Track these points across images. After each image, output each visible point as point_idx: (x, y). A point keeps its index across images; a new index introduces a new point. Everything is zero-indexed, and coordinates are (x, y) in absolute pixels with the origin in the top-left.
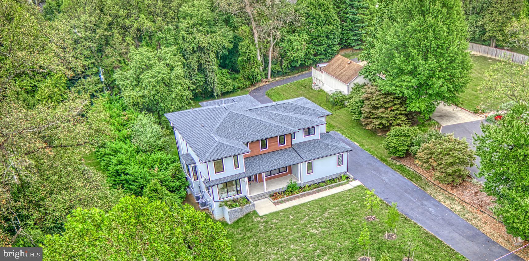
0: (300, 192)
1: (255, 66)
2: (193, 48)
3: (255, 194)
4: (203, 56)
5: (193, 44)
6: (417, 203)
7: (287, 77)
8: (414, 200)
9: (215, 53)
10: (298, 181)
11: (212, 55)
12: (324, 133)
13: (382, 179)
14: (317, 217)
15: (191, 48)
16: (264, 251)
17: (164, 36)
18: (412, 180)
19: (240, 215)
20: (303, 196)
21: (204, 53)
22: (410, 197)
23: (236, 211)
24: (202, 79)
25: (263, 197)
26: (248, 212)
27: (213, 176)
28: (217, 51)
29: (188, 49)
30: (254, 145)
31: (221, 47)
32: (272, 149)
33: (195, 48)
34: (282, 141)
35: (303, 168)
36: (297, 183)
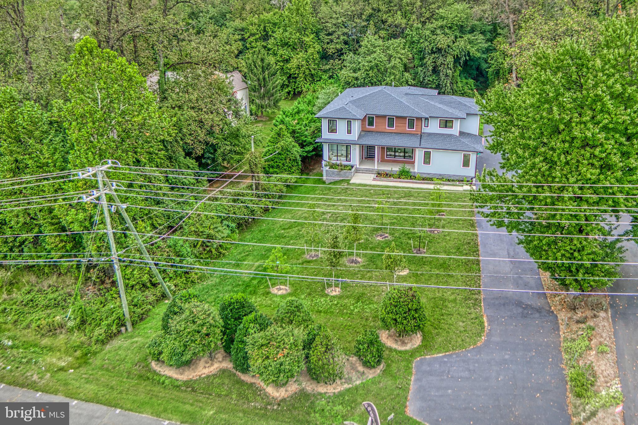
0: (408, 179)
4: (441, 58)
5: (432, 44)
9: (454, 57)
10: (414, 169)
11: (450, 59)
12: (475, 135)
15: (431, 48)
17: (411, 33)
19: (337, 178)
21: (443, 55)
24: (435, 81)
25: (369, 172)
27: (326, 135)
28: (457, 55)
29: (427, 48)
30: (380, 120)
31: (464, 53)
32: (399, 130)
33: (434, 49)
34: (411, 125)
35: (419, 155)
36: (412, 170)
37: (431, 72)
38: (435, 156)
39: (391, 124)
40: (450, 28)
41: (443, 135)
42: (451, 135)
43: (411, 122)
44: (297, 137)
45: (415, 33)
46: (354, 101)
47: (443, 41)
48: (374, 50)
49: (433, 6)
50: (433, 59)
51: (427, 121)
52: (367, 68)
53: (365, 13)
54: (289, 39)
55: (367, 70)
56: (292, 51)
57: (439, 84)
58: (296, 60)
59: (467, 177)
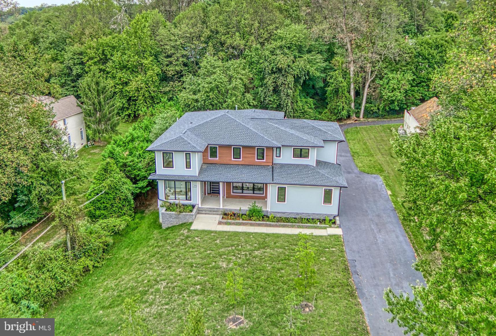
0: (259, 220)
1: (344, 100)
3: (207, 206)
4: (281, 78)
5: (272, 65)
6: (392, 280)
8: (392, 275)
9: (294, 77)
10: (266, 208)
11: (290, 79)
12: (333, 164)
15: (271, 68)
17: (250, 54)
19: (175, 222)
20: (259, 225)
21: (283, 75)
23: (171, 216)
24: (276, 101)
25: (214, 213)
26: (184, 221)
27: (161, 170)
28: (297, 75)
29: (267, 68)
30: (225, 151)
31: (304, 73)
32: (247, 161)
33: (274, 69)
34: (261, 155)
35: (272, 192)
36: (264, 209)
37: (271, 92)
38: (290, 191)
39: (237, 155)
40: (289, 48)
41: (298, 165)
42: (307, 166)
43: (261, 152)
44: (129, 171)
45: (254, 54)
46: (194, 128)
47: (283, 61)
48: (214, 71)
49: (271, 27)
50: (274, 79)
51: (278, 150)
52: (207, 90)
53: (203, 35)
54: (128, 61)
55: (207, 92)
56: (132, 73)
57: (280, 104)
58: (134, 83)
59: (328, 215)
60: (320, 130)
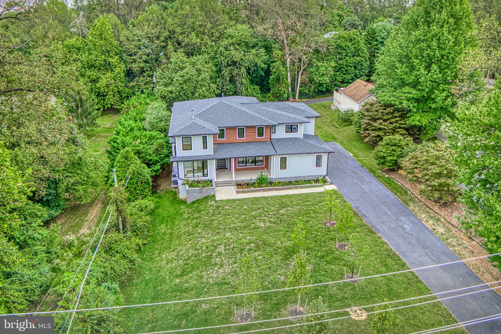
0: (268, 186)
1: (284, 85)
2: (228, 62)
3: (221, 180)
4: (236, 69)
5: (228, 59)
6: (392, 217)
7: (313, 100)
8: (390, 214)
9: (246, 68)
10: (270, 175)
11: (243, 70)
12: (312, 135)
13: (362, 188)
14: (271, 212)
15: (226, 62)
16: (199, 233)
17: (207, 50)
18: (396, 194)
19: (199, 196)
20: (270, 190)
21: (237, 67)
22: (386, 210)
23: (195, 192)
24: (232, 89)
25: (229, 184)
26: (207, 195)
27: (180, 152)
28: (248, 67)
29: (223, 62)
30: (230, 132)
31: (253, 65)
32: (250, 139)
33: (230, 62)
35: (275, 162)
36: (269, 177)
37: (228, 81)
38: (290, 160)
39: (241, 135)
40: (239, 44)
41: (290, 139)
42: (297, 139)
43: (261, 130)
45: (210, 50)
46: (199, 114)
47: (237, 55)
49: (221, 27)
50: (229, 71)
53: (163, 35)
54: (95, 61)
56: (99, 72)
57: (235, 92)
58: (105, 80)
60: (299, 109)
